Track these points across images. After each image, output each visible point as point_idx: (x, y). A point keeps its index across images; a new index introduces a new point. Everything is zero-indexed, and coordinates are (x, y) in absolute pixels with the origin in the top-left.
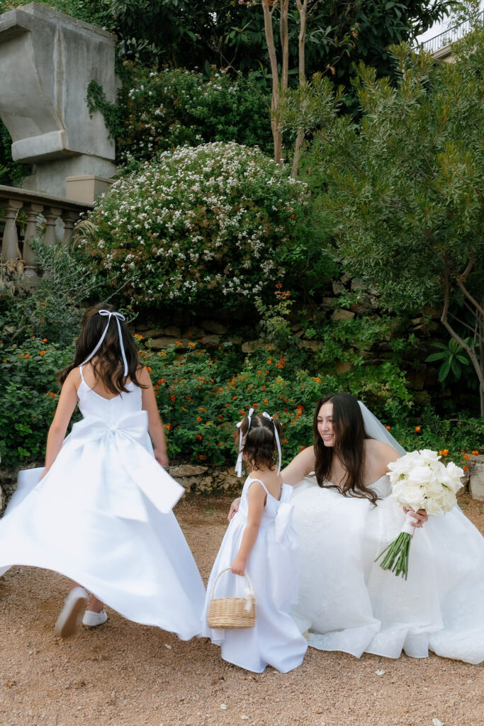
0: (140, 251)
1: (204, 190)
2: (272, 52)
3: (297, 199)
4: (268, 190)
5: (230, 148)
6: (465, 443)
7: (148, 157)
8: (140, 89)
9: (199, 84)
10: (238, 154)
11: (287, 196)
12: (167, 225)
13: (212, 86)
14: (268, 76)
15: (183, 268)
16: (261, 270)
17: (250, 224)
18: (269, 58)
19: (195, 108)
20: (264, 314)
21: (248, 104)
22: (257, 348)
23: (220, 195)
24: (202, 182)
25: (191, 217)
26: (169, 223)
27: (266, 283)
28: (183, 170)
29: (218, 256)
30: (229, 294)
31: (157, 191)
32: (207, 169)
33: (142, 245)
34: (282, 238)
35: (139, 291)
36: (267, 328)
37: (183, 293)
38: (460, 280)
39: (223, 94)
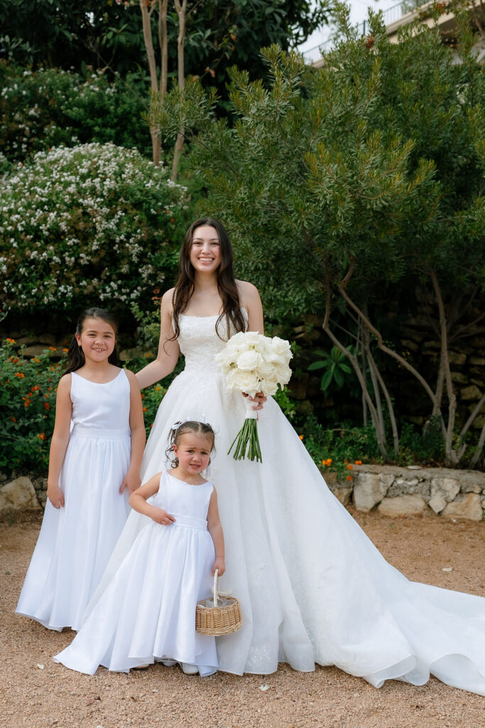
0: (13, 254)
1: (81, 192)
2: (150, 53)
3: (176, 203)
4: (147, 192)
5: (108, 149)
6: (348, 453)
7: (22, 158)
8: (13, 89)
9: (75, 85)
10: (115, 156)
11: (167, 200)
12: (41, 228)
13: (88, 87)
14: (147, 79)
15: (58, 272)
16: (140, 275)
17: (128, 227)
18: (147, 60)
19: (71, 109)
20: (141, 321)
21: (126, 106)
22: (135, 356)
23: (97, 198)
24: (78, 184)
25: (66, 220)
26: (44, 225)
27: (144, 289)
28: (59, 171)
29: (95, 260)
30: (106, 299)
31: (31, 192)
32: (84, 171)
33: (15, 248)
34: (161, 242)
35: (11, 296)
36: (144, 335)
37: (58, 298)
38: (341, 285)
39: (100, 95)
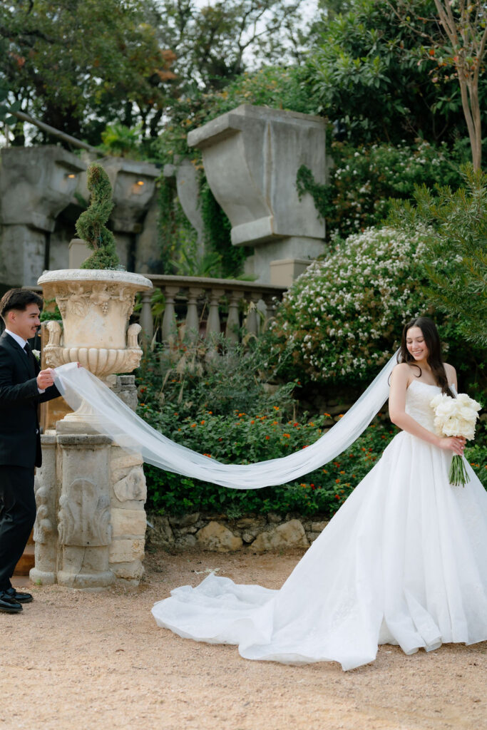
0: (317, 332)
1: (374, 273)
12: (338, 308)
15: (353, 346)
17: (414, 303)
23: (387, 278)
24: (373, 266)
25: (359, 300)
26: (341, 305)
28: (361, 254)
29: (386, 334)
32: (380, 253)
33: (318, 326)
37: (354, 369)
